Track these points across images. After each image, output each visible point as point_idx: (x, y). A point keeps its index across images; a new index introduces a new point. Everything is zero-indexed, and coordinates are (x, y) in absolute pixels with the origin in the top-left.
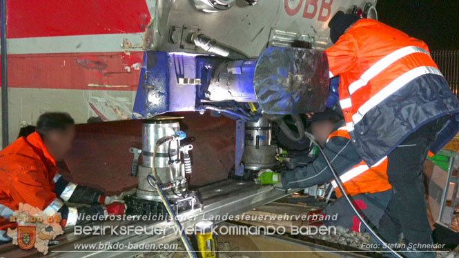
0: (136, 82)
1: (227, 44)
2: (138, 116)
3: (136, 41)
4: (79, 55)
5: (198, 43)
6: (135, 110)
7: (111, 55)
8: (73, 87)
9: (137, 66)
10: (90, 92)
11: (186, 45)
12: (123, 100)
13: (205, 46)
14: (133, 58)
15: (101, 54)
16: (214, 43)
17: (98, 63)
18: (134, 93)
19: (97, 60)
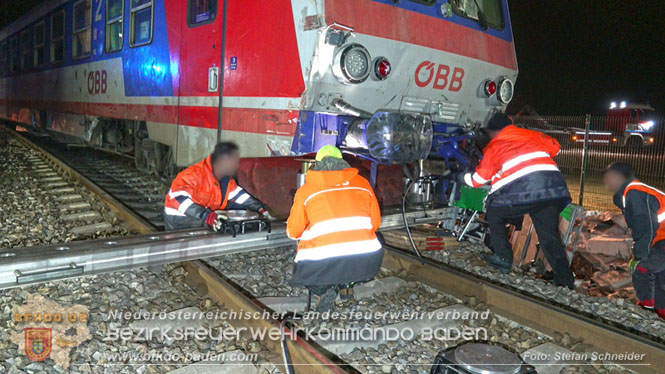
0: (294, 131)
1: (357, 107)
2: (293, 153)
3: (296, 103)
4: (264, 111)
5: (338, 106)
6: (292, 150)
7: (281, 112)
8: (258, 132)
9: (295, 120)
10: (268, 136)
11: (331, 107)
12: (286, 142)
13: (342, 109)
14: (292, 115)
15: (276, 111)
16: (348, 106)
17: (274, 116)
18: (292, 138)
19: (273, 115)
